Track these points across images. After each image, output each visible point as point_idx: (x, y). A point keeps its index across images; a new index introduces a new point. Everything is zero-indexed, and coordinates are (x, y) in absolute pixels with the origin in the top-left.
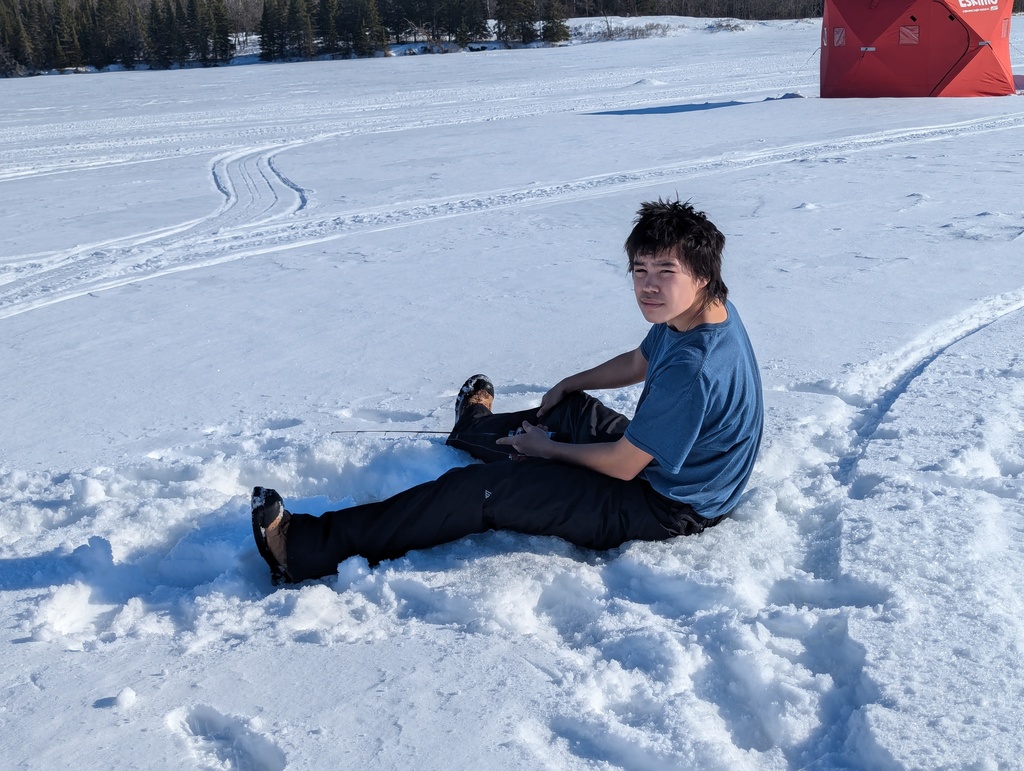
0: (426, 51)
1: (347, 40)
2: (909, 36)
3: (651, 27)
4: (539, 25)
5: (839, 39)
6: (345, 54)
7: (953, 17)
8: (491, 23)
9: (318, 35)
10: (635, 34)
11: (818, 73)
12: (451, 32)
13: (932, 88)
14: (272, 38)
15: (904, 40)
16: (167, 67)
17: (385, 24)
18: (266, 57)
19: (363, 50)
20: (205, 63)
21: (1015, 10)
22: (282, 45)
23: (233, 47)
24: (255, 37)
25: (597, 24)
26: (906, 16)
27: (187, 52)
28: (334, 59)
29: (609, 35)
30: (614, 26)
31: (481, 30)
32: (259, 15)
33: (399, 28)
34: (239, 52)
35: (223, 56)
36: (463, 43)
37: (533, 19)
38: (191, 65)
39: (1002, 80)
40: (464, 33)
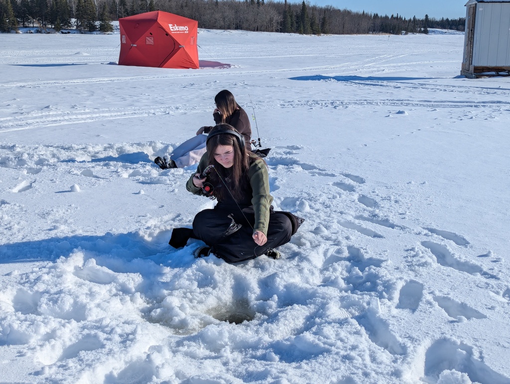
0: (38, 32)
2: (150, 41)
4: (97, 23)
5: (124, 40)
7: (167, 34)
8: (73, 20)
12: (52, 23)
15: (148, 43)
17: (17, 17)
19: (5, 30)
26: (148, 33)
31: (68, 23)
33: (25, 19)
36: (58, 29)
37: (94, 19)
40: (59, 24)
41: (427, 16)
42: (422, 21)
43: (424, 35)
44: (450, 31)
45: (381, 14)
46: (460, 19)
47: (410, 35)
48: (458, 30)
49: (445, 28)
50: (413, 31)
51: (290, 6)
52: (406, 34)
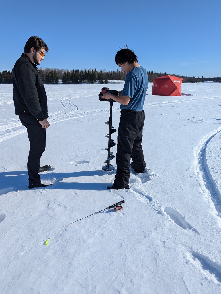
0: (87, 84)
1: (75, 81)
2: (166, 86)
3: (120, 82)
4: (104, 81)
5: (156, 86)
6: (75, 84)
7: (173, 84)
8: (97, 80)
9: (71, 80)
10: (118, 83)
11: (152, 91)
12: (91, 81)
13: (169, 94)
14: (64, 81)
16: (48, 84)
17: (81, 79)
18: (63, 83)
19: (78, 83)
20: (54, 84)
21: (182, 83)
22: (66, 82)
23: (58, 81)
24: (61, 80)
25: (112, 81)
26: (166, 83)
27: (51, 82)
28: (73, 84)
29: (114, 83)
30: (115, 82)
31: (96, 81)
32: (62, 77)
33: (83, 80)
34: (59, 83)
35: (57, 83)
36: (93, 83)
37: (103, 80)
38: (52, 84)
39: (179, 94)
40: (93, 81)
41: (203, 77)
42: (201, 78)
43: (202, 83)
44: (211, 81)
45: (188, 76)
46: (214, 78)
47: (198, 83)
48: (214, 81)
49: (209, 81)
50: (199, 82)
51: (161, 74)
52: (196, 83)
